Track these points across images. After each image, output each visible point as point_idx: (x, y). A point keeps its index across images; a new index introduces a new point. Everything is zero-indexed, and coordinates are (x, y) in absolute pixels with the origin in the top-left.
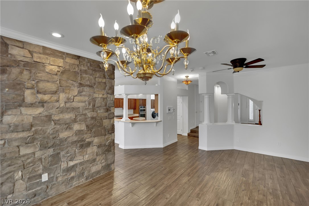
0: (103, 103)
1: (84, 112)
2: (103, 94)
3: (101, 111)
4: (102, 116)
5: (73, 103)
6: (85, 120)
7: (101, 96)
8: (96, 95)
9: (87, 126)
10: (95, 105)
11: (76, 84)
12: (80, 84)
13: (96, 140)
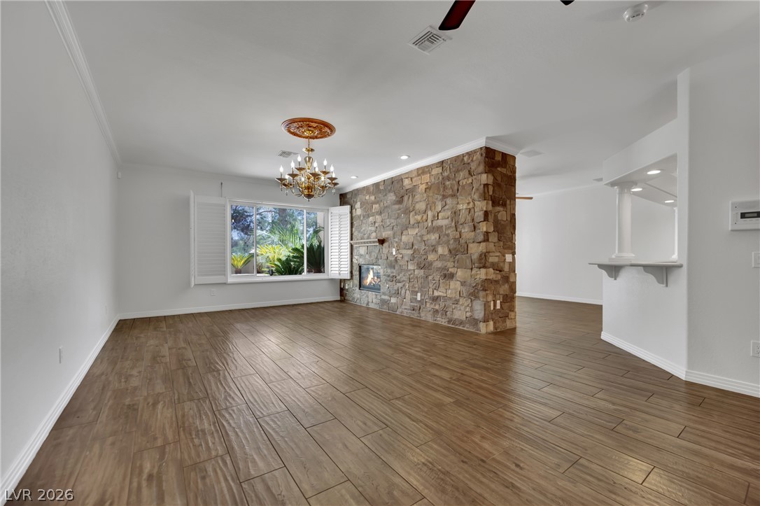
0: (469, 218)
1: (447, 232)
2: (469, 203)
3: (466, 230)
4: (467, 237)
5: (438, 221)
6: (447, 243)
7: (465, 207)
8: (461, 207)
9: (450, 251)
10: (458, 222)
11: (440, 197)
12: (443, 196)
13: (460, 273)
